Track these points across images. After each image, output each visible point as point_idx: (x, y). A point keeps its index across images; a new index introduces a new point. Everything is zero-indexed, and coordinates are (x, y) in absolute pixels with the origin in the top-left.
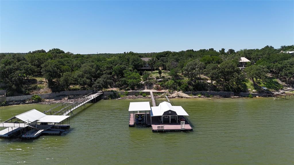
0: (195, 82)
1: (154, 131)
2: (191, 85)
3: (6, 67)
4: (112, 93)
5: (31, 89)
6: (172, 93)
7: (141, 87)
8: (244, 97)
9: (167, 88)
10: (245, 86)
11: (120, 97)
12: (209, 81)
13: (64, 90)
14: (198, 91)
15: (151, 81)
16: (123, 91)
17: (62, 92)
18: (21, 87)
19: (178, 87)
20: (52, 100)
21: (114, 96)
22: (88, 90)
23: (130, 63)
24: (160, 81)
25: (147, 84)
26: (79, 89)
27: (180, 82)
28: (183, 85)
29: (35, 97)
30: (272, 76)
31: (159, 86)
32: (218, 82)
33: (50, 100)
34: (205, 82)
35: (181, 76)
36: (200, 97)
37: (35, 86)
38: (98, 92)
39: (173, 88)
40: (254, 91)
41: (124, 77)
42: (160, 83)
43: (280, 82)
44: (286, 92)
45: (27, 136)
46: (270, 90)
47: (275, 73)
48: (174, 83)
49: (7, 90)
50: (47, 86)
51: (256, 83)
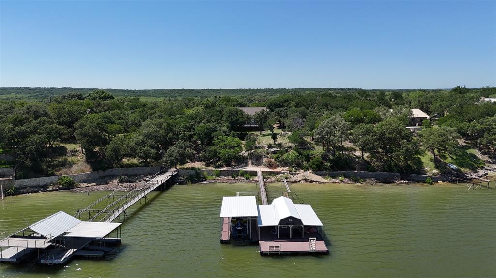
0: (334, 155)
1: (264, 254)
2: (327, 161)
3: (15, 129)
4: (193, 172)
5: (57, 166)
6: (295, 174)
7: (242, 161)
8: (418, 182)
9: (285, 165)
10: (420, 163)
11: (206, 180)
12: (358, 153)
13: (113, 167)
14: (339, 170)
15: (258, 151)
16: (211, 168)
17: (110, 169)
18: (40, 162)
19: (305, 164)
20: (92, 184)
21: (196, 177)
22: (152, 166)
23: (224, 119)
24: (274, 152)
25: (252, 156)
26: (137, 166)
27: (308, 154)
28: (313, 159)
29: (63, 180)
30: (465, 144)
31: (273, 160)
32: (372, 155)
33: (89, 185)
34: (351, 155)
35: (310, 144)
36: (342, 181)
37: (63, 160)
38: (170, 170)
39: (296, 164)
40: (435, 171)
41: (213, 144)
42: (275, 156)
43: (479, 155)
44: (490, 173)
45: (48, 262)
46: (463, 169)
47: (472, 138)
48: (298, 156)
49: (16, 169)
50: (84, 159)
51: (438, 157)
